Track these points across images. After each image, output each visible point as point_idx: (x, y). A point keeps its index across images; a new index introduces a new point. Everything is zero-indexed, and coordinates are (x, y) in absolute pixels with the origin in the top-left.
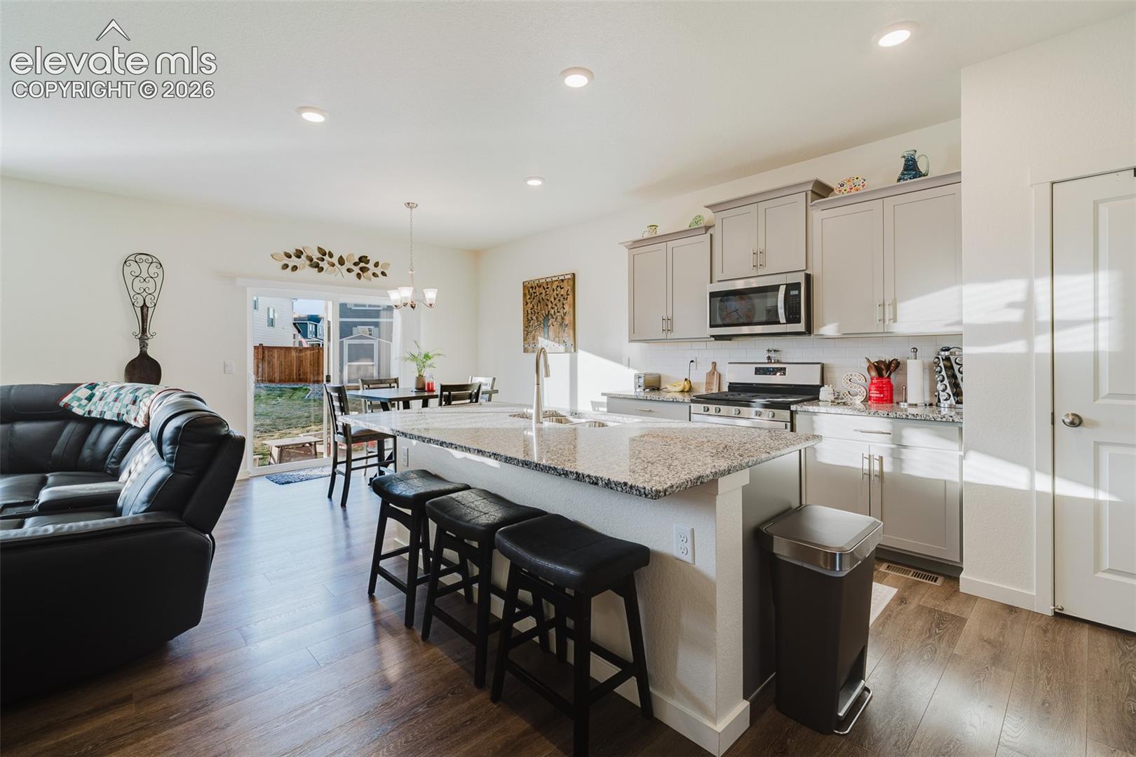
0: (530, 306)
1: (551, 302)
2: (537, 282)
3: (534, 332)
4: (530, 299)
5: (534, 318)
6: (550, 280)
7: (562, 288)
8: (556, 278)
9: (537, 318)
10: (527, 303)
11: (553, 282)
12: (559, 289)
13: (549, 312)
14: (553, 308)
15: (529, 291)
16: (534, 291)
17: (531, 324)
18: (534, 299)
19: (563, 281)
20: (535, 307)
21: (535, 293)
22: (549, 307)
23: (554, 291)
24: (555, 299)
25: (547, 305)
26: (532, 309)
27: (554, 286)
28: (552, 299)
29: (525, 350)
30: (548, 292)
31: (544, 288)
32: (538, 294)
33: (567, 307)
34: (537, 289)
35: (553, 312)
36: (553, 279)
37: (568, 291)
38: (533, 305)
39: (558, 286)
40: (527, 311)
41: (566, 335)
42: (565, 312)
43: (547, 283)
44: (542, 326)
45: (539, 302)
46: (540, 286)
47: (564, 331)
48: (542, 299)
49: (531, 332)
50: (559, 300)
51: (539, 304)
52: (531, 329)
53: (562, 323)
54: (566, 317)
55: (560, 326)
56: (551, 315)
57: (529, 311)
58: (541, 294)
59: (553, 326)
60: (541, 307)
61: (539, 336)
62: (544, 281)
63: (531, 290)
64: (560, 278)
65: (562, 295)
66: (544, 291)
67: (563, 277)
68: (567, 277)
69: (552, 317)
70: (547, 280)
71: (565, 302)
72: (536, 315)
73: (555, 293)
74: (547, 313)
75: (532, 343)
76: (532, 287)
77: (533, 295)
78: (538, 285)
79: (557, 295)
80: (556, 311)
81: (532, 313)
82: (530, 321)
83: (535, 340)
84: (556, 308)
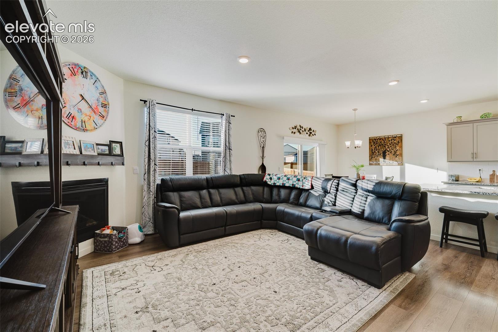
0: (373, 147)
1: (388, 146)
2: (379, 137)
3: (376, 157)
4: (373, 144)
5: (377, 152)
6: (387, 137)
7: (394, 140)
8: (392, 136)
9: (378, 151)
10: (372, 146)
11: (389, 138)
13: (386, 149)
14: (389, 148)
15: (373, 141)
17: (374, 154)
18: (376, 144)
19: (395, 137)
20: (377, 147)
21: (377, 142)
22: (386, 147)
23: (389, 141)
24: (390, 144)
25: (385, 147)
26: (375, 148)
27: (390, 139)
28: (389, 145)
29: (370, 164)
30: (386, 142)
31: (383, 140)
32: (379, 142)
33: (398, 148)
34: (379, 140)
35: (389, 149)
36: (389, 136)
37: (399, 141)
38: (376, 147)
39: (392, 139)
40: (372, 149)
41: (397, 159)
42: (397, 149)
43: (385, 138)
44: (382, 155)
45: (380, 145)
46: (381, 139)
47: (396, 157)
48: (382, 144)
49: (374, 157)
50: (393, 145)
51: (380, 146)
52: (374, 156)
53: (395, 154)
54: (397, 152)
55: (393, 155)
56: (388, 150)
57: (373, 149)
58: (381, 142)
59: (389, 155)
60: (381, 147)
61: (380, 159)
62: (383, 137)
63: (374, 141)
64: (394, 136)
65: (395, 143)
66: (383, 141)
67: (395, 136)
68: (397, 136)
69: (388, 151)
70: (385, 137)
71: (396, 146)
72: (378, 150)
73: (390, 142)
74: (385, 150)
75: (375, 162)
76: (375, 140)
77: (376, 143)
78: (379, 139)
79: (391, 143)
80: (391, 149)
81: (375, 150)
82: (374, 153)
83: (377, 161)
84: (391, 148)
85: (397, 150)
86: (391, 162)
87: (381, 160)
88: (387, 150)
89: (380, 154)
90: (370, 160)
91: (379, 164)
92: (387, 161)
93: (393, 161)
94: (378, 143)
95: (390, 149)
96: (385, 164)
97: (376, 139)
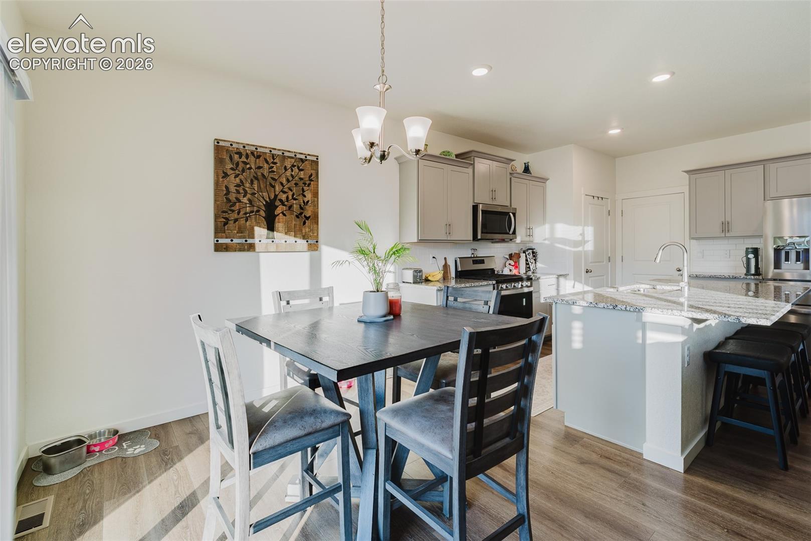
0: (232, 181)
1: (282, 184)
2: (254, 149)
3: (242, 221)
4: (232, 169)
5: (245, 200)
7: (301, 170)
8: (293, 155)
9: (249, 200)
10: (226, 175)
11: (284, 158)
12: (296, 170)
13: (276, 196)
14: (285, 192)
15: (230, 158)
16: (244, 159)
17: (236, 207)
18: (243, 171)
19: (302, 160)
20: (248, 185)
21: (244, 163)
22: (277, 189)
23: (286, 169)
24: (288, 181)
25: (274, 187)
26: (238, 186)
27: (288, 164)
28: (284, 181)
29: (218, 248)
30: (275, 169)
31: (267, 162)
32: (253, 167)
33: (309, 196)
34: (252, 159)
35: (283, 197)
36: (287, 154)
37: (311, 175)
38: (241, 181)
39: (293, 166)
40: (227, 187)
41: (307, 230)
42: (306, 200)
43: (273, 156)
44: (263, 213)
45: (256, 178)
46: (259, 157)
47: (304, 223)
48: (263, 175)
49: (236, 220)
50: (296, 184)
51: (256, 182)
52: (234, 216)
53: (301, 214)
54: (307, 207)
55: (297, 217)
56: (281, 200)
57: (233, 189)
58: (260, 168)
59: (284, 215)
60: (259, 186)
61: (257, 229)
62: (267, 151)
63: (236, 157)
64: (299, 156)
65: (301, 179)
66: (266, 166)
67: (303, 157)
68: (308, 157)
69: (283, 204)
70: (274, 152)
71: (305, 188)
72: (249, 196)
73: (288, 173)
74: (272, 197)
75: (240, 237)
76: (240, 154)
77: (241, 166)
78: (252, 153)
79: (292, 175)
80: (290, 197)
81: (238, 192)
82: (234, 204)
83: (246, 234)
84: (290, 193)
85: (308, 202)
86: (291, 239)
87: (260, 232)
88: (279, 197)
89: (258, 211)
90: (219, 230)
91: (251, 247)
92: (280, 236)
93: (295, 236)
94: (250, 168)
95: (287, 198)
96: (273, 248)
97: (244, 154)
